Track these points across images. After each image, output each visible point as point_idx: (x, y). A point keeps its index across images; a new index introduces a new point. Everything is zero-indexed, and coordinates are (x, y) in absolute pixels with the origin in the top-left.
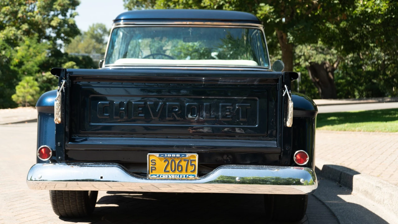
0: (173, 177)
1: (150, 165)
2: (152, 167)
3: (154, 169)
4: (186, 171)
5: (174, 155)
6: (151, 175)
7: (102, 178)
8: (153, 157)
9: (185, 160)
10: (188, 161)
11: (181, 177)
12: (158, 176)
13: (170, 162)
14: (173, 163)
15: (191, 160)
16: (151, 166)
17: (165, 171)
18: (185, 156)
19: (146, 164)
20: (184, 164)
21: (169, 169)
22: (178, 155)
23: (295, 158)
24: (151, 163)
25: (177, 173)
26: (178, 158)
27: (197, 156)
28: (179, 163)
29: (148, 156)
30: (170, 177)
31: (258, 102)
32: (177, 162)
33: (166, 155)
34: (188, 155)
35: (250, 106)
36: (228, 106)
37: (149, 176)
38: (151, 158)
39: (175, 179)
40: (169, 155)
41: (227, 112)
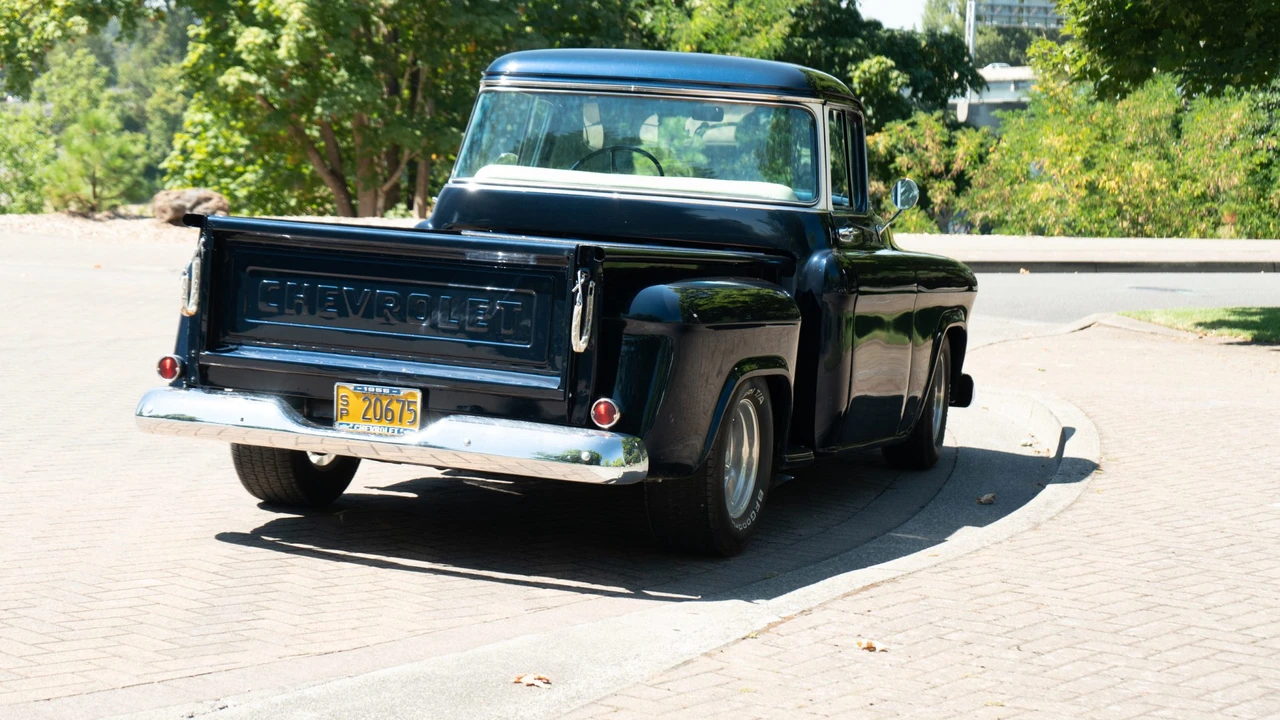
0: (377, 431)
1: (338, 405)
2: (342, 409)
3: (345, 413)
4: (400, 421)
5: (379, 389)
6: (341, 424)
7: (242, 420)
8: (345, 393)
9: (398, 401)
10: (404, 402)
11: (390, 431)
12: (351, 426)
13: (373, 401)
14: (379, 404)
15: (409, 402)
16: (341, 407)
17: (363, 418)
18: (399, 392)
19: (333, 401)
20: (396, 407)
21: (370, 415)
22: (386, 390)
23: (593, 412)
24: (340, 401)
25: (385, 423)
26: (386, 395)
27: (418, 394)
28: (388, 405)
29: (335, 387)
30: (372, 430)
31: (535, 301)
32: (385, 403)
33: (366, 389)
34: (404, 391)
35: (522, 306)
36: (481, 303)
37: (337, 424)
38: (342, 392)
39: (380, 435)
40: (371, 388)
41: (480, 314)
